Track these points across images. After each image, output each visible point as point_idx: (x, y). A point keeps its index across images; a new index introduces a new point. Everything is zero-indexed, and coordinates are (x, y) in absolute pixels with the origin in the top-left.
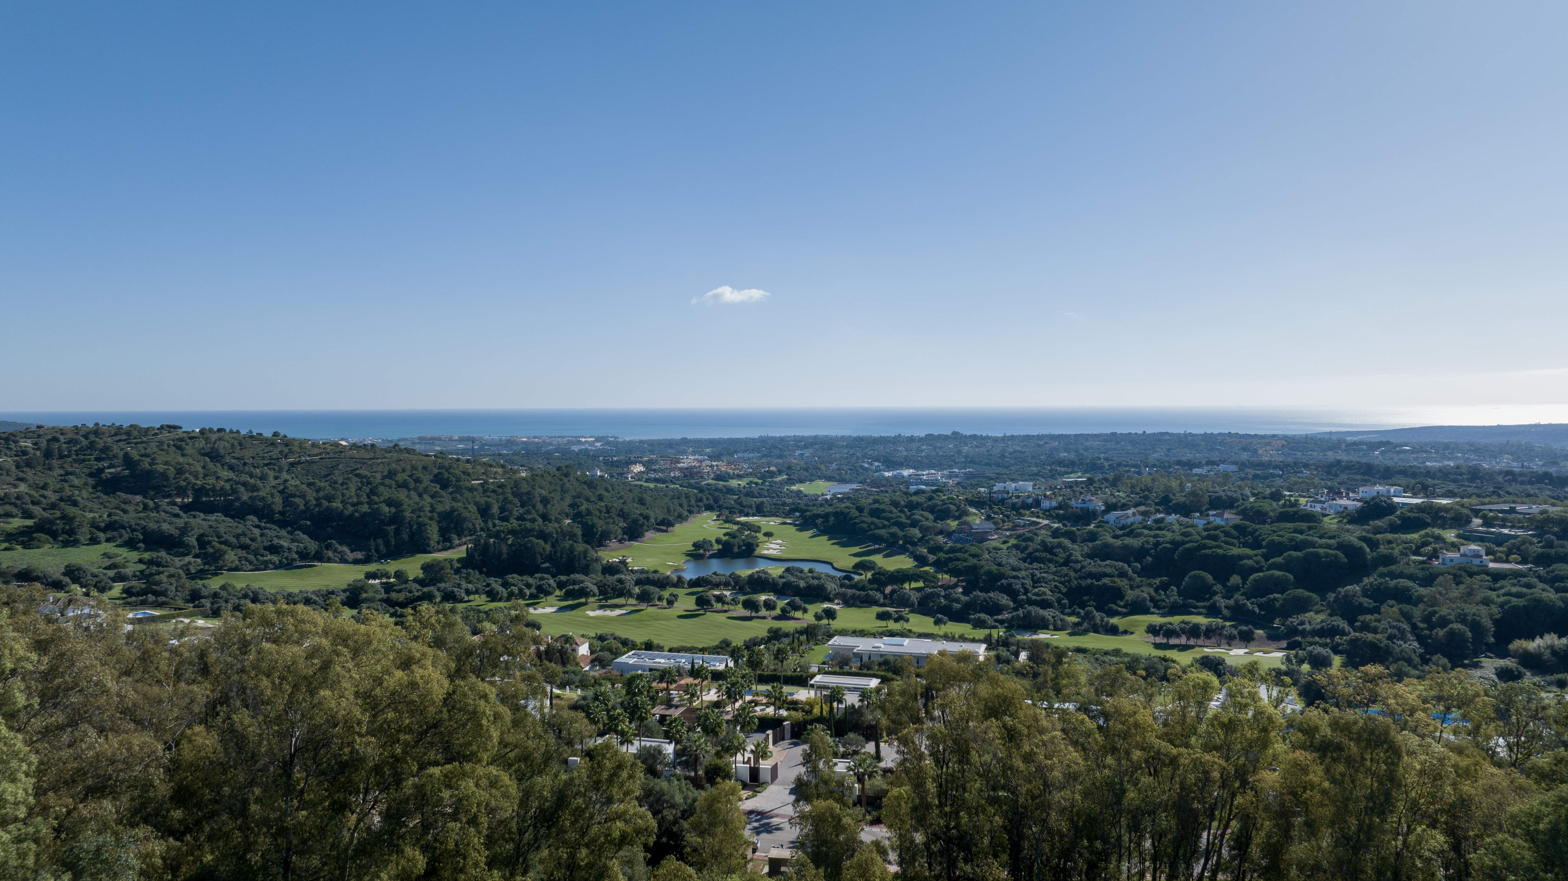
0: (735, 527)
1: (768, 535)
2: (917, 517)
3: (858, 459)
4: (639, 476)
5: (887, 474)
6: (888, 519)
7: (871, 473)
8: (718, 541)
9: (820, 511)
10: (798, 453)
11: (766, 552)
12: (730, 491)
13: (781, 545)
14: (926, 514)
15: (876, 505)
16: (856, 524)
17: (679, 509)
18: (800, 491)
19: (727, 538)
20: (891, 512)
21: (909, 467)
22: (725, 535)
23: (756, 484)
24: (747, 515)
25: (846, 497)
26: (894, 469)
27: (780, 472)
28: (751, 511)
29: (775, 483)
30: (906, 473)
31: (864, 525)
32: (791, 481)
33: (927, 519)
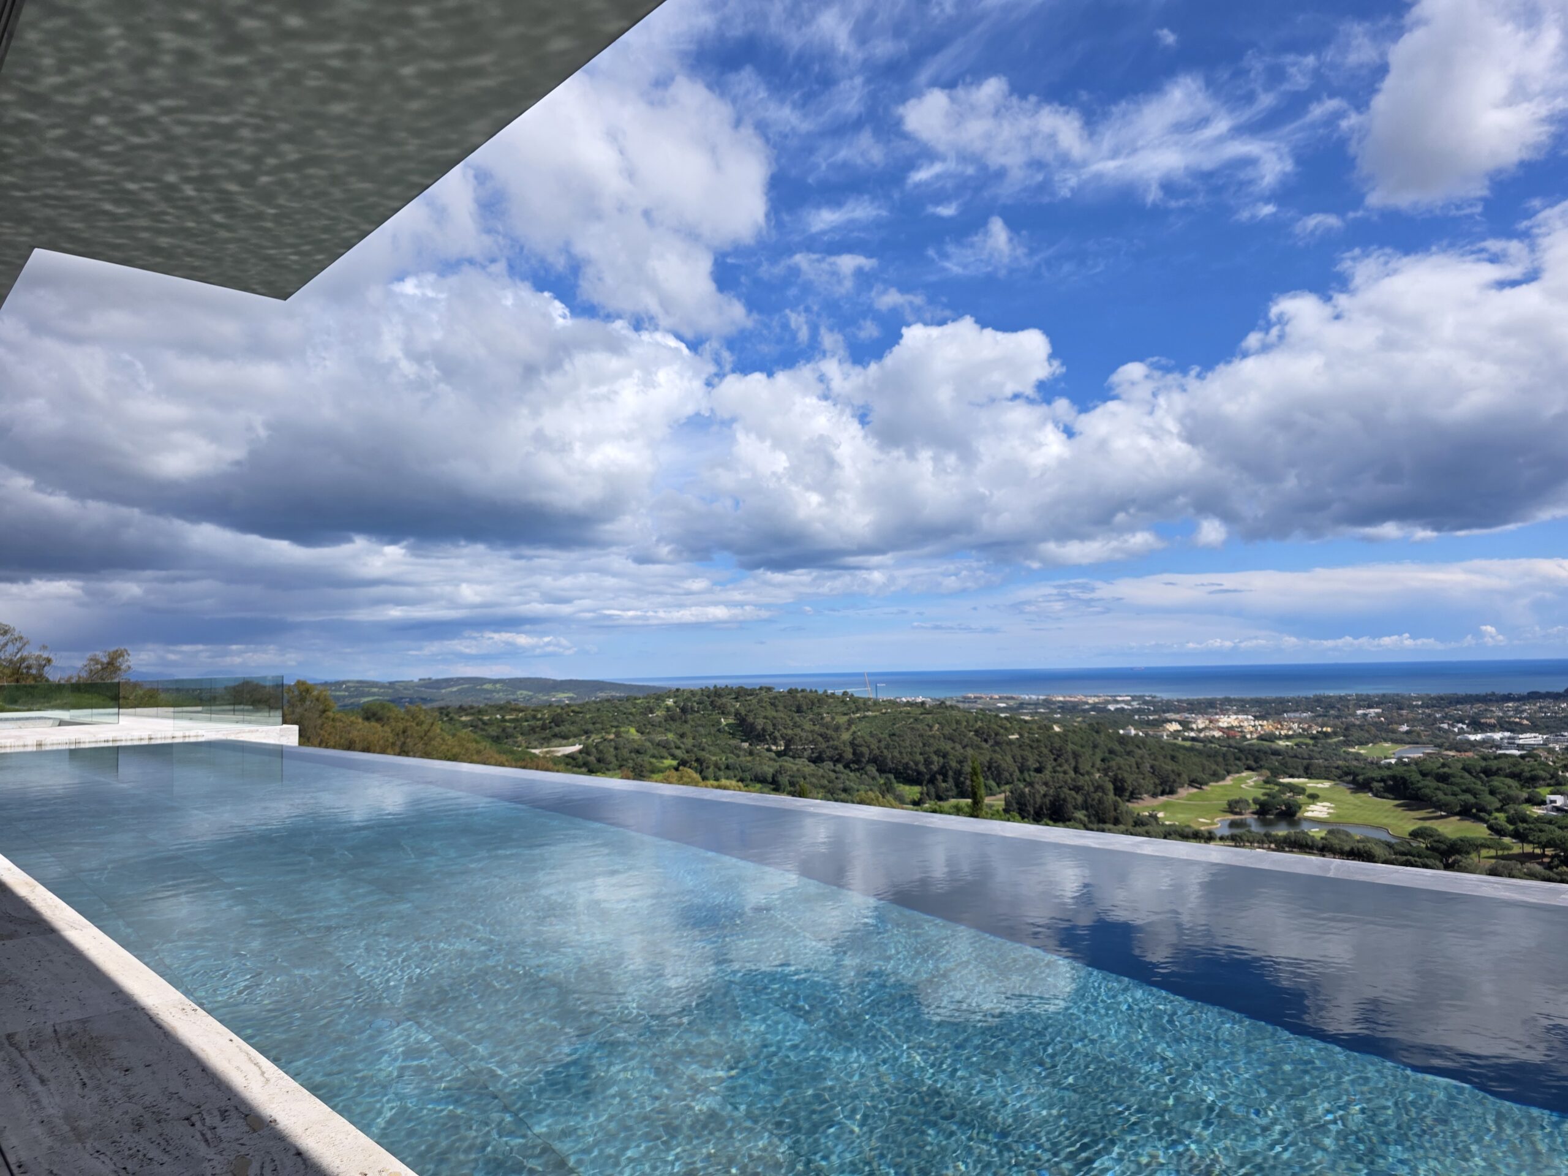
0: (1277, 788)
1: (1314, 797)
2: (1496, 783)
3: (1435, 719)
4: (1175, 734)
5: (1472, 737)
6: (1458, 785)
7: (1452, 736)
8: (1256, 801)
9: (1376, 774)
10: (1359, 712)
11: (1307, 814)
12: (1276, 753)
13: (1329, 808)
14: (1509, 781)
15: (1446, 770)
16: (1419, 789)
17: (1214, 767)
18: (1360, 754)
19: (1265, 798)
20: (1462, 777)
21: (1503, 729)
22: (1265, 794)
23: (1307, 745)
24: (1292, 776)
25: (1416, 762)
26: (1483, 731)
27: (1335, 734)
28: (1297, 773)
29: (1330, 744)
30: (1497, 736)
31: (1427, 791)
32: (1348, 743)
33: (1510, 787)
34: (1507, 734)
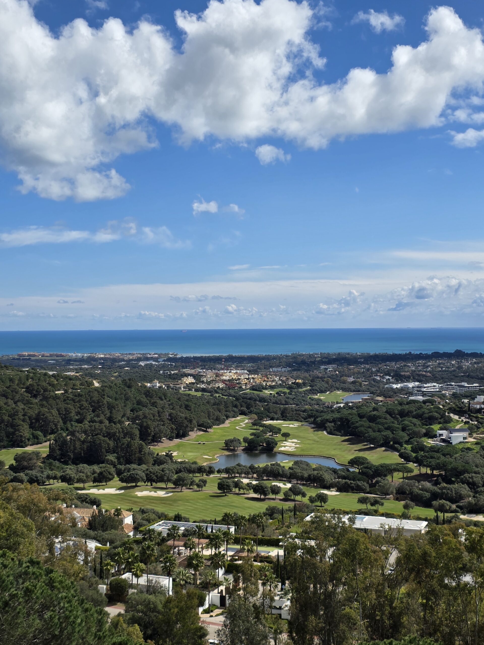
0: (261, 429)
1: (286, 436)
2: (406, 422)
3: (372, 373)
4: (189, 386)
5: (395, 386)
6: (382, 424)
7: (381, 386)
8: (245, 440)
9: (329, 416)
10: (323, 367)
11: (282, 449)
12: (263, 400)
13: (296, 443)
14: (415, 420)
15: (375, 413)
16: (357, 427)
17: (217, 413)
18: (320, 400)
19: (253, 437)
20: (385, 418)
21: (415, 380)
22: (252, 434)
23: (285, 393)
24: (272, 419)
25: (357, 406)
26: (402, 382)
27: (304, 384)
28: (276, 416)
29: (301, 393)
30: (411, 385)
31: (362, 429)
32: (313, 391)
33: (415, 425)
34: (417, 383)
